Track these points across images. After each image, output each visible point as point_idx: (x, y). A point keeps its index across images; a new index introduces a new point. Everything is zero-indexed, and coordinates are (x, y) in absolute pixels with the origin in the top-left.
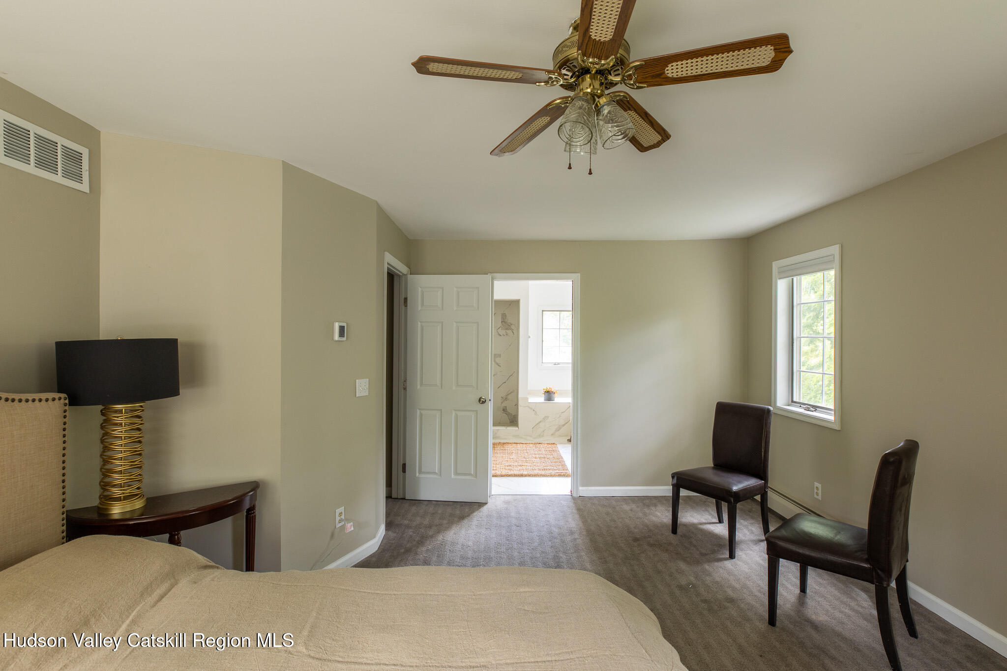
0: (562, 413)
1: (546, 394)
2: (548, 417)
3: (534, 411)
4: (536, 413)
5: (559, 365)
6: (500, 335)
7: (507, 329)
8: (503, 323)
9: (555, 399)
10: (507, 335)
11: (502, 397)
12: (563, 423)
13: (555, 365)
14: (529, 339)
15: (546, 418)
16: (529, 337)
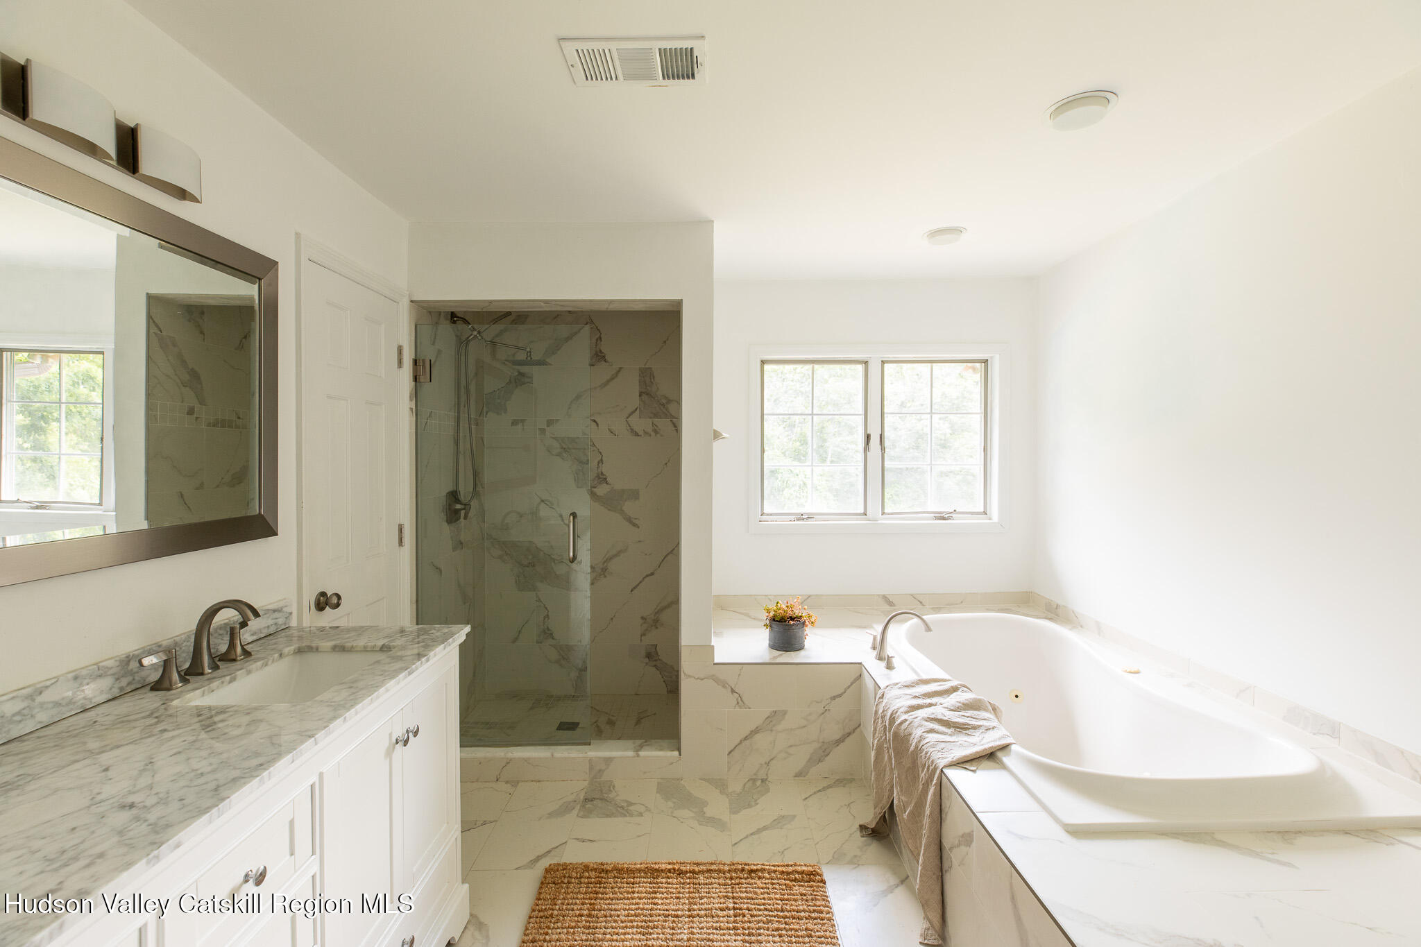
0: (834, 698)
1: (775, 625)
2: (785, 713)
3: (733, 691)
4: (740, 702)
5: (810, 522)
6: (637, 435)
7: (656, 415)
8: (645, 397)
9: (808, 643)
10: (656, 432)
11: (642, 618)
12: (837, 737)
13: (799, 519)
14: (717, 445)
15: (775, 717)
16: (717, 435)
